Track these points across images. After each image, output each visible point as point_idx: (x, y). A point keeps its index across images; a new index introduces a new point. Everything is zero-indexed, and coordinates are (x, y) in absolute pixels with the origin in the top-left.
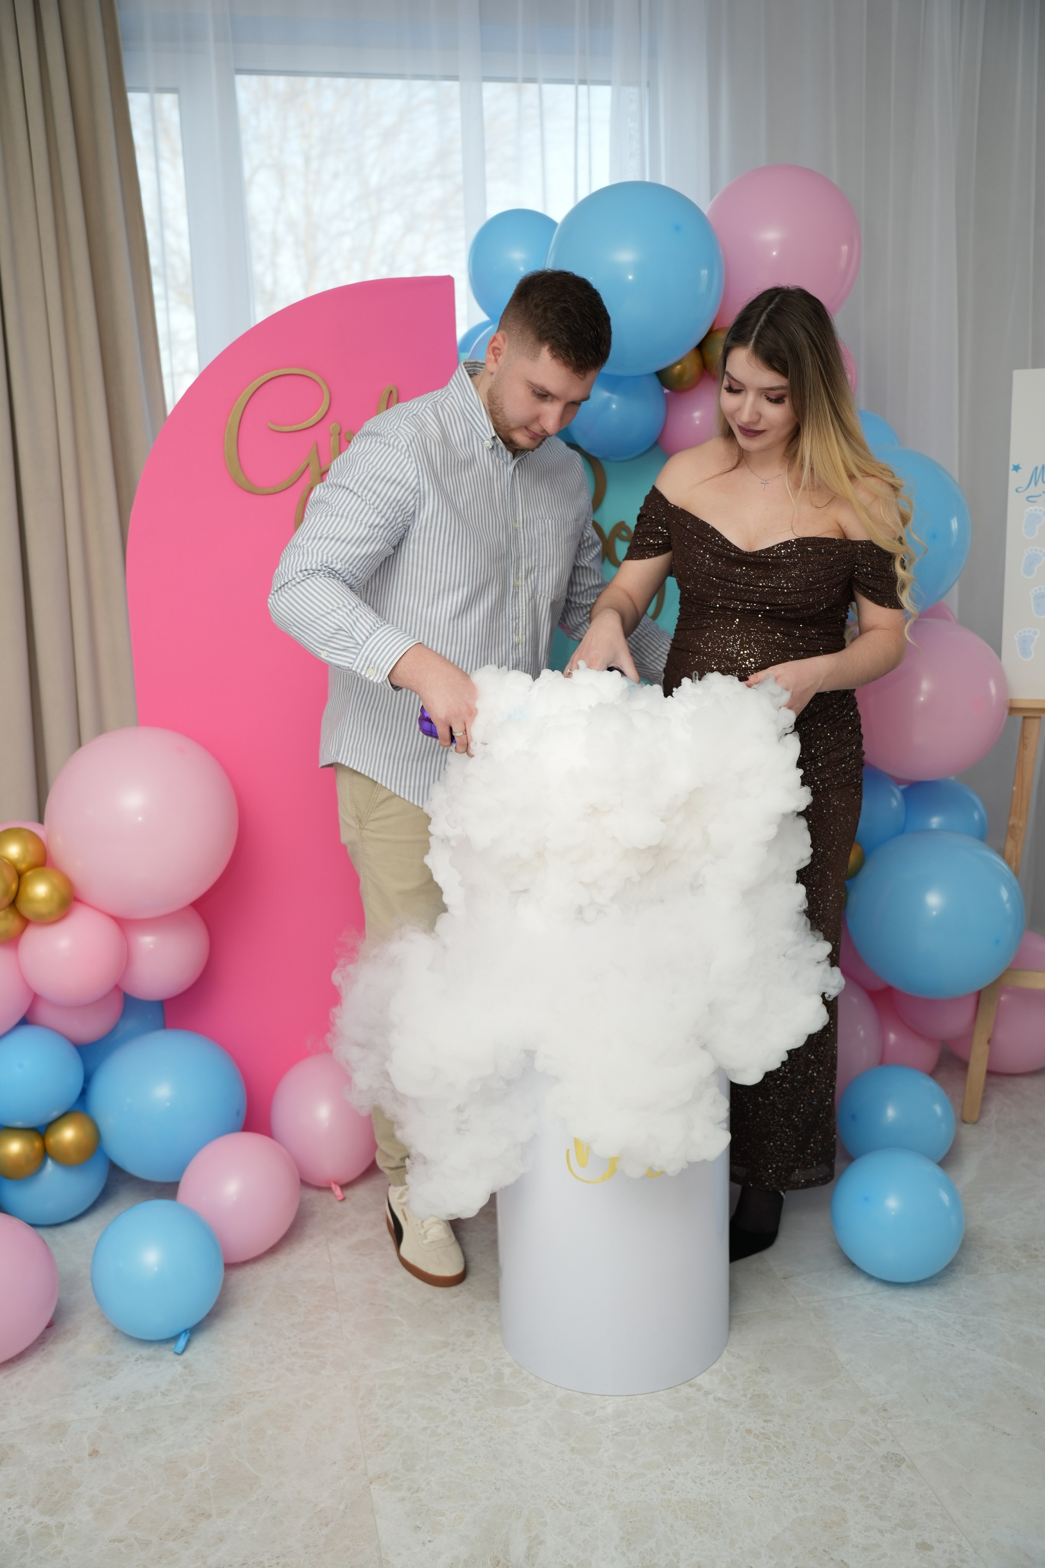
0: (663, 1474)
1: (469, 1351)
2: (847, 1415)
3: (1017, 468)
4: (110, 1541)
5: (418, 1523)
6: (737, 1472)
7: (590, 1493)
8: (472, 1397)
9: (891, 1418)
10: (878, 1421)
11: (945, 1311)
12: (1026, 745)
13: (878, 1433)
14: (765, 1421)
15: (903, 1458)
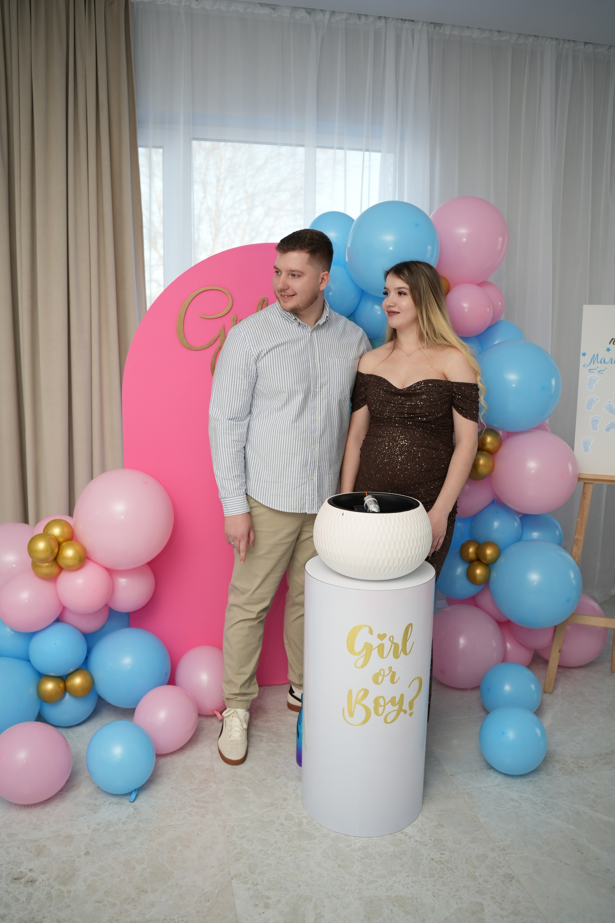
0: (387, 881)
1: (285, 809)
2: (484, 852)
3: (584, 354)
4: (95, 902)
5: (257, 903)
6: (426, 881)
7: (348, 890)
8: (286, 834)
9: (507, 854)
10: (500, 856)
11: (535, 796)
12: (585, 497)
13: (500, 862)
14: (441, 854)
15: (513, 876)
